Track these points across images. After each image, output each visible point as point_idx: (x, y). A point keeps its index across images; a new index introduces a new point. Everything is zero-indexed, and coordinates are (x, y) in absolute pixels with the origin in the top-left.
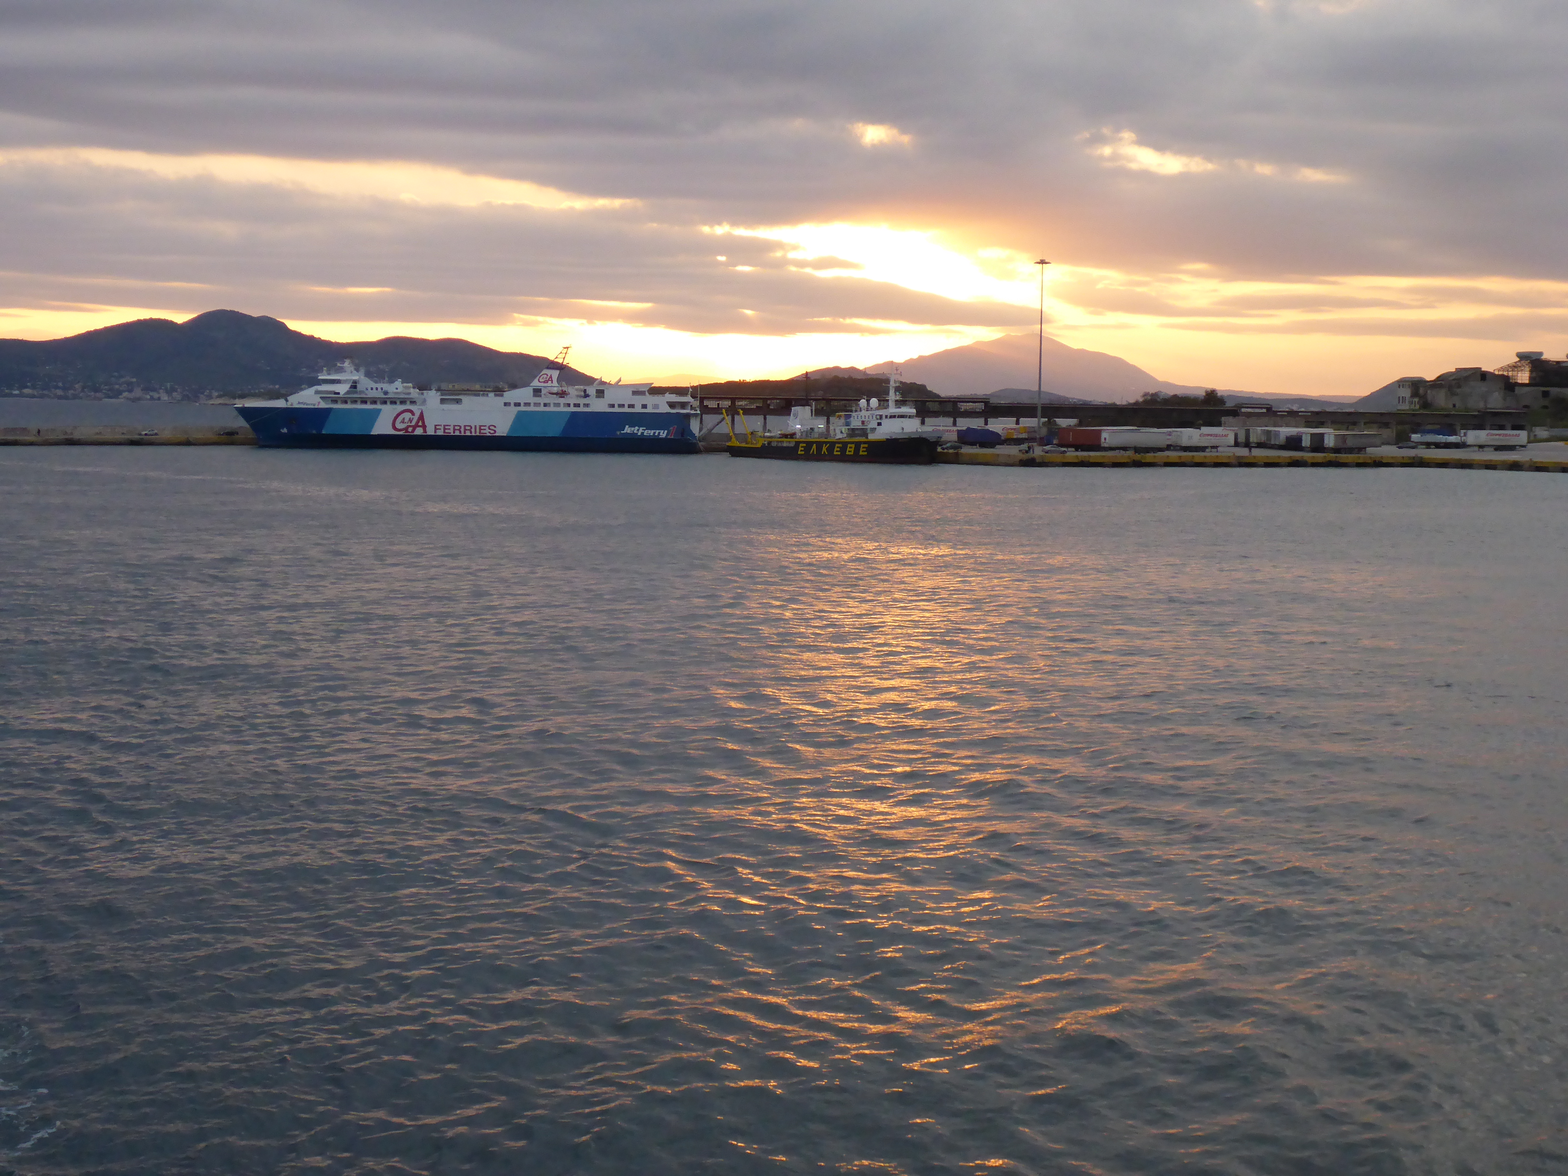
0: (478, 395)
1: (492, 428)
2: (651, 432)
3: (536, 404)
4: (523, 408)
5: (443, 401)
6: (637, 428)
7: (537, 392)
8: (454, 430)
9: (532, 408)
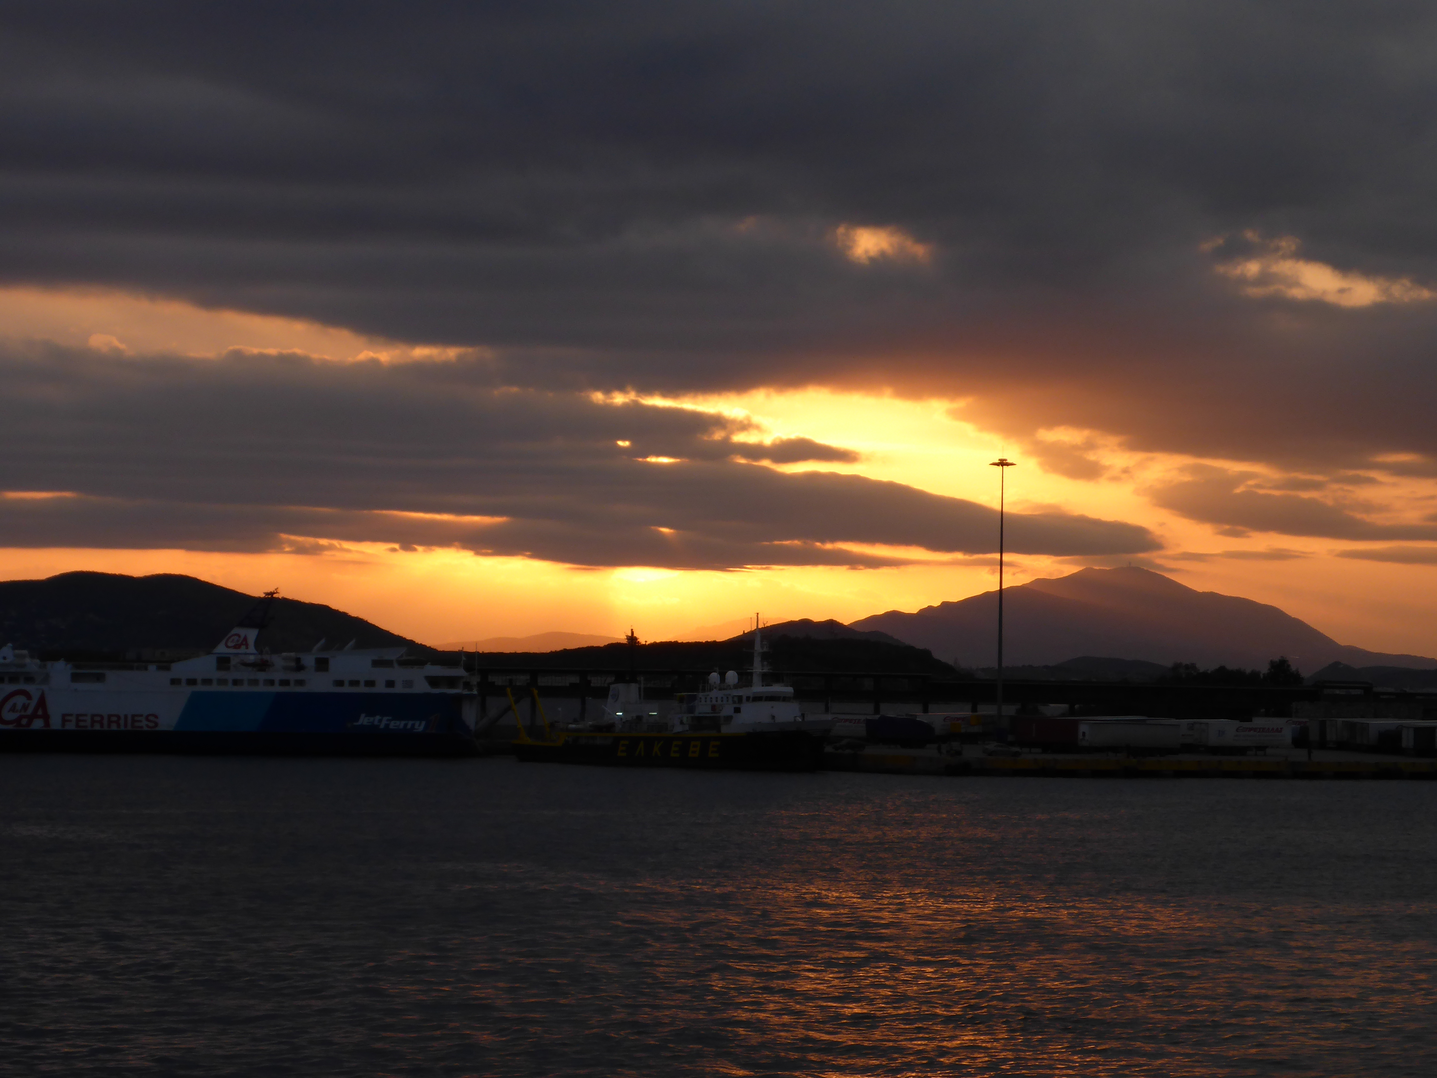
0: (131, 668)
1: (152, 718)
2: (401, 724)
3: (222, 682)
4: (200, 688)
5: (76, 678)
6: (378, 717)
7: (223, 662)
8: (93, 722)
9: (214, 688)
